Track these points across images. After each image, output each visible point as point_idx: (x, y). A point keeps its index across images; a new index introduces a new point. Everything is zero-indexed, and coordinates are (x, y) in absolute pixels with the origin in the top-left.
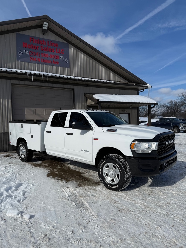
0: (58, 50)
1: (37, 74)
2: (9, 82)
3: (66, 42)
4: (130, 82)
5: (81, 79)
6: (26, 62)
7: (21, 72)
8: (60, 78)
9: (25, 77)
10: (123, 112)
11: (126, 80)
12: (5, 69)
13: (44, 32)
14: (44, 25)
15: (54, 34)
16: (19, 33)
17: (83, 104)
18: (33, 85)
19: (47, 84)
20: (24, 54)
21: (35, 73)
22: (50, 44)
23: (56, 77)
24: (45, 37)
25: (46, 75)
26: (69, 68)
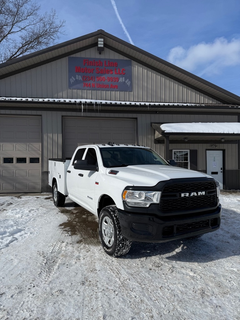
0: (117, 70)
1: (88, 103)
2: (60, 114)
3: (128, 59)
4: (224, 104)
5: (145, 104)
6: (78, 89)
7: (70, 101)
8: (116, 105)
9: (74, 108)
10: (212, 148)
11: (219, 101)
12: (53, 99)
13: (100, 50)
14: (99, 43)
15: (113, 51)
16: (72, 56)
17: (149, 137)
18: (83, 117)
19: (98, 114)
20: (76, 80)
21: (86, 102)
22: (107, 64)
23: (111, 105)
24: (102, 57)
25: (99, 103)
26: (131, 91)
